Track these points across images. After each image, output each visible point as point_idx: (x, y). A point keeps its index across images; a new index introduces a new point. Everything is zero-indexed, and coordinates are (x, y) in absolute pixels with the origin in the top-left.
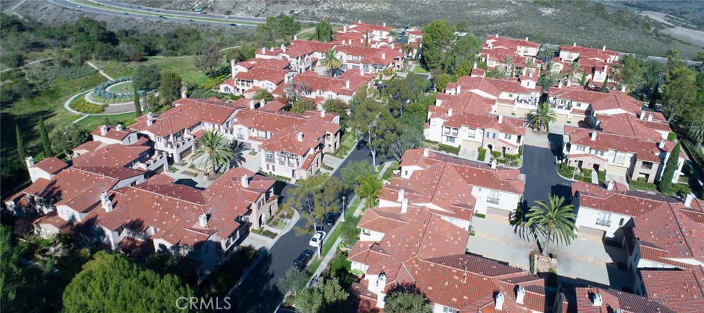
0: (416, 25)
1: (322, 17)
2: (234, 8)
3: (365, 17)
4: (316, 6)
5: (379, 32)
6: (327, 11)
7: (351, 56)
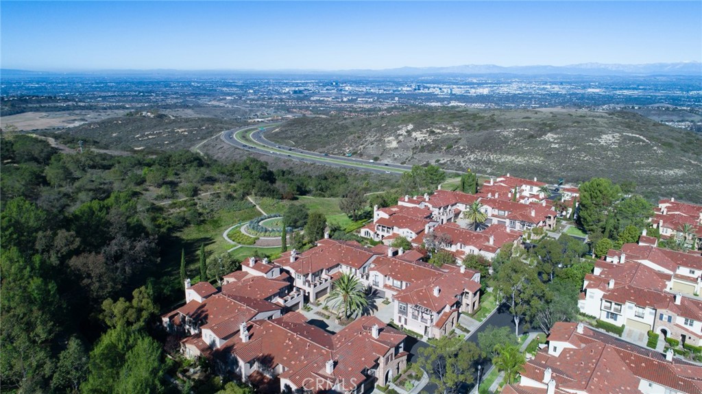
0: (572, 182)
1: (468, 168)
2: (381, 154)
3: (515, 170)
4: (463, 157)
5: (529, 187)
6: (473, 162)
7: (497, 210)
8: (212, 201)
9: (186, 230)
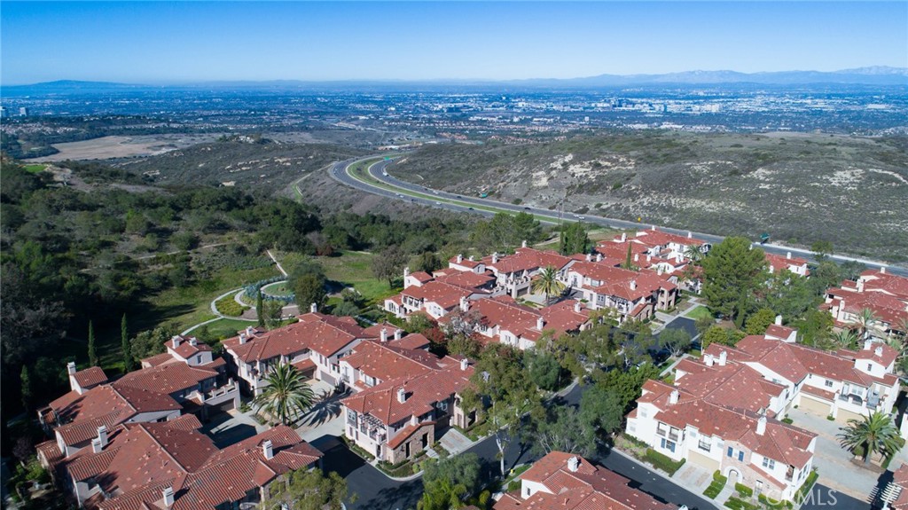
0: (781, 239)
1: (639, 216)
2: (525, 196)
3: (703, 220)
4: (633, 201)
5: (678, 246)
6: (646, 208)
7: (589, 279)
8: (215, 256)
9: (164, 294)
